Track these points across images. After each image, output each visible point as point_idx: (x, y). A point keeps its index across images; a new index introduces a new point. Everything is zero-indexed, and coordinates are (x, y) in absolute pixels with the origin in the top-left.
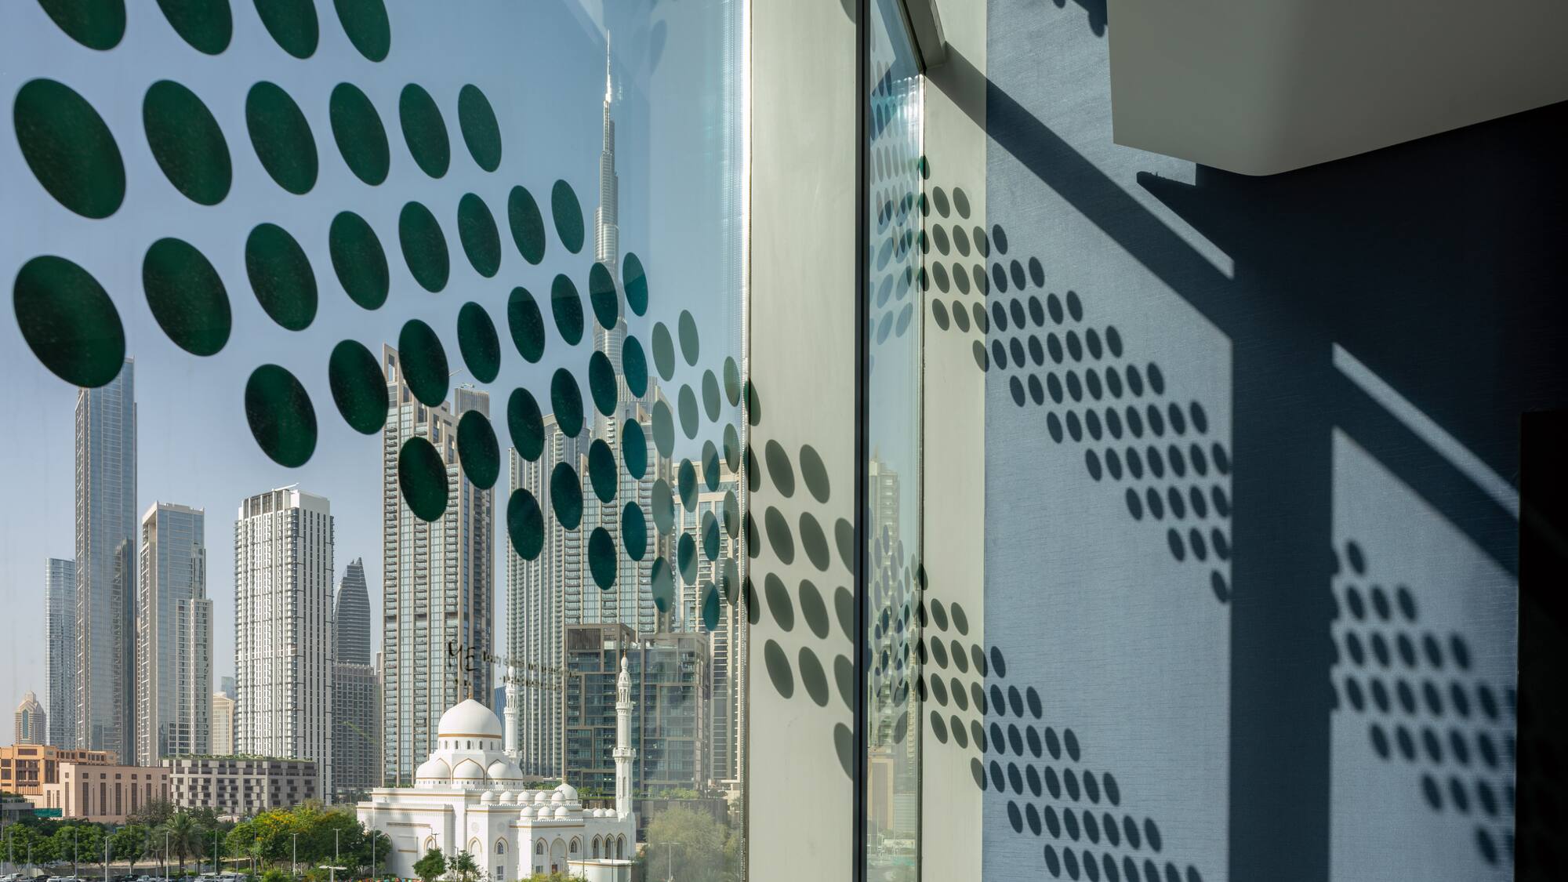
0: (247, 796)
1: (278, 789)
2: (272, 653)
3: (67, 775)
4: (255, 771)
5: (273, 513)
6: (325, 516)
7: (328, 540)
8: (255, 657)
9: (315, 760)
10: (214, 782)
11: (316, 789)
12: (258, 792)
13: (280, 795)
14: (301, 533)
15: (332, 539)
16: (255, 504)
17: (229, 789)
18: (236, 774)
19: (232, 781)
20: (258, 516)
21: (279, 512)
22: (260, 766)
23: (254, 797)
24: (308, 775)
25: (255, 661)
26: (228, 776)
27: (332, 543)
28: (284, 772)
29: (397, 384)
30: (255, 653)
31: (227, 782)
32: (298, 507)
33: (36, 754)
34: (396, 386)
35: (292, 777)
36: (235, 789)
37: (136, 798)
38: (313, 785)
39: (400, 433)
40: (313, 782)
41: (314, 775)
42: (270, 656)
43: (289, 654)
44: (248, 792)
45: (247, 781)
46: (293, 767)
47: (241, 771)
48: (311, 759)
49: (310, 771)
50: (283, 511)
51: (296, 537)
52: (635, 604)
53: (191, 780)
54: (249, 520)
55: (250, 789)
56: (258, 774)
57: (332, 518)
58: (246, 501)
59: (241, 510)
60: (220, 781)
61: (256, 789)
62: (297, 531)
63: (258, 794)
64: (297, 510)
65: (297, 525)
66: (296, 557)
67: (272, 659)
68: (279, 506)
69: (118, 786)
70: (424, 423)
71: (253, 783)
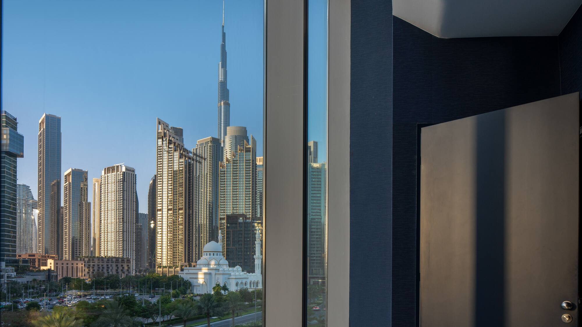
0: (108, 270)
1: (118, 268)
2: (115, 221)
3: (51, 264)
4: (110, 262)
5: (115, 173)
6: (133, 174)
7: (134, 183)
8: (108, 222)
9: (130, 258)
10: (96, 266)
11: (130, 268)
12: (111, 269)
13: (119, 270)
14: (126, 180)
15: (136, 182)
16: (109, 170)
17: (101, 268)
18: (104, 263)
19: (102, 265)
20: (110, 174)
21: (118, 173)
22: (112, 260)
23: (110, 270)
24: (128, 263)
25: (108, 224)
26: (101, 264)
27: (136, 184)
28: (120, 262)
29: (162, 131)
30: (108, 221)
31: (100, 266)
32: (125, 171)
33: (35, 256)
34: (162, 132)
35: (122, 264)
36: (103, 268)
37: (73, 271)
38: (129, 266)
39: (163, 148)
40: (129, 265)
41: (130, 263)
42: (114, 222)
43: (121, 221)
44: (108, 269)
45: (107, 265)
46: (123, 260)
47: (105, 262)
48: (128, 257)
49: (128, 262)
50: (119, 172)
51: (124, 182)
52: (244, 206)
53: (88, 265)
54: (106, 175)
55: (108, 268)
56: (111, 263)
57: (136, 175)
58: (105, 169)
59: (103, 172)
60: (98, 265)
61: (111, 268)
62: (124, 180)
63: (111, 270)
64: (124, 172)
65: (124, 177)
66: (124, 189)
67: (115, 223)
68: (117, 171)
69: (67, 267)
70: (171, 145)
71: (109, 266)
